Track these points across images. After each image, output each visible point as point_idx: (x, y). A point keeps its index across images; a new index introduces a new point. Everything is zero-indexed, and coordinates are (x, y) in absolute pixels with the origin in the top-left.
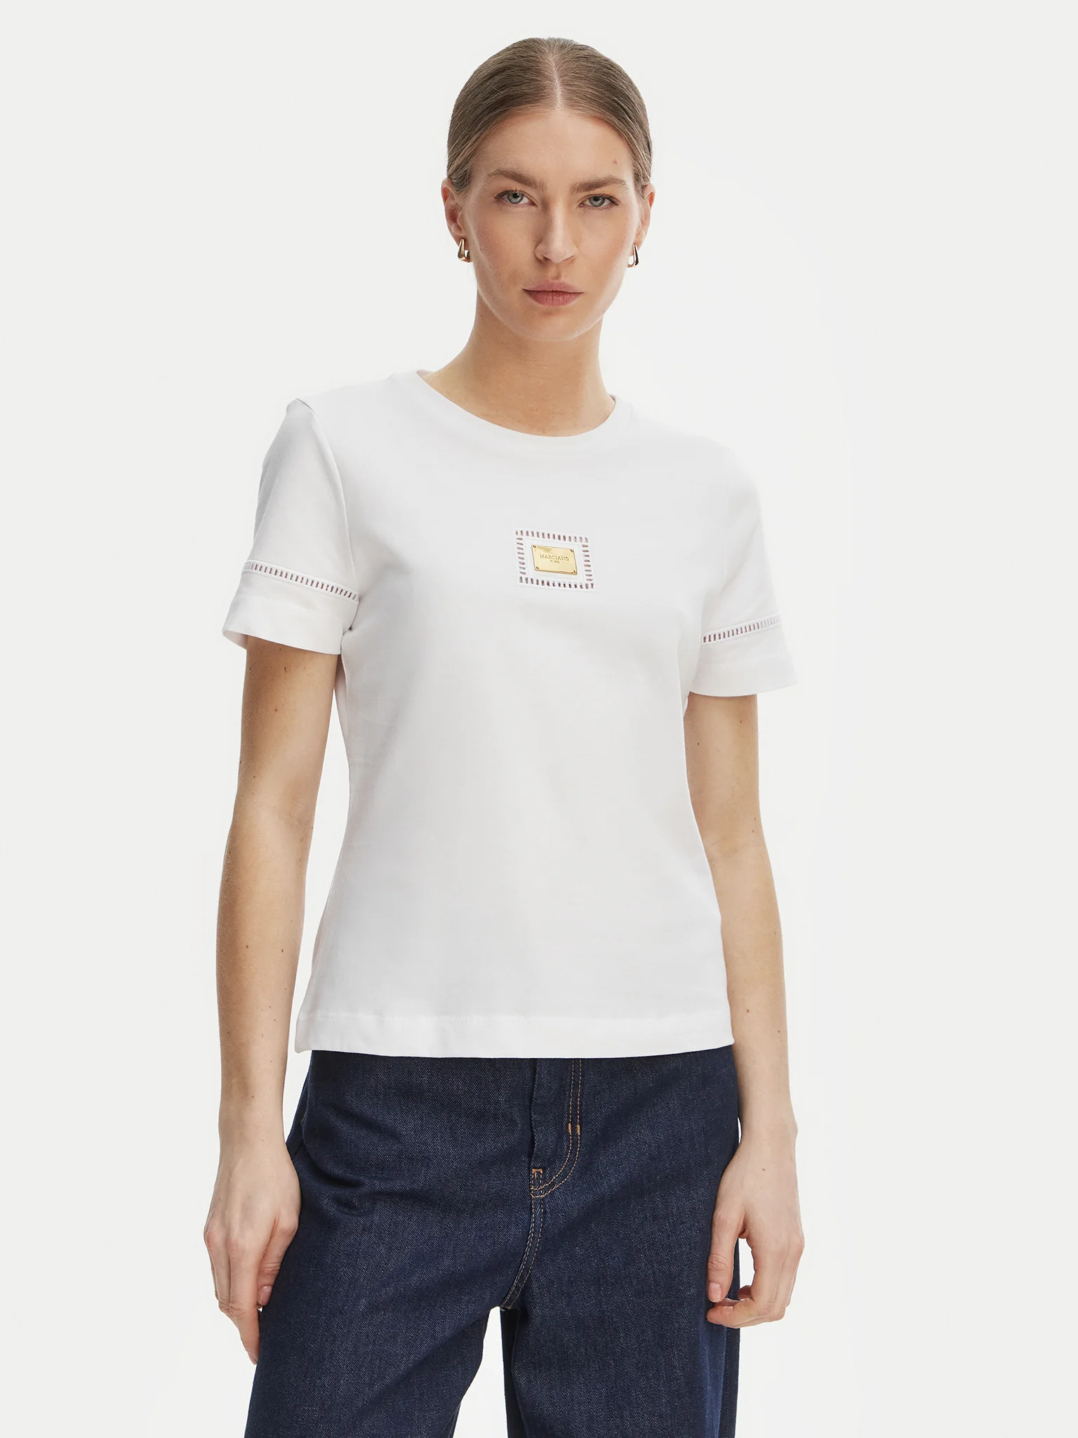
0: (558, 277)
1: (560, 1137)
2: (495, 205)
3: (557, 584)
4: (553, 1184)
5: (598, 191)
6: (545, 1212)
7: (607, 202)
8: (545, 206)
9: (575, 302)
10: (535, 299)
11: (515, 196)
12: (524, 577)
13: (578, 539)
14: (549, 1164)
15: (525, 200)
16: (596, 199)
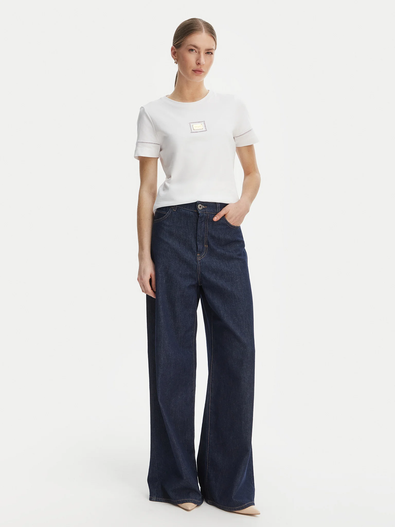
0: (201, 68)
1: (203, 247)
2: (188, 52)
3: (199, 132)
4: (202, 257)
5: (209, 51)
6: (200, 263)
7: (210, 53)
8: (199, 53)
9: (203, 73)
10: (195, 72)
11: (192, 50)
12: (192, 132)
13: (203, 122)
14: (201, 253)
15: (194, 51)
16: (208, 53)
